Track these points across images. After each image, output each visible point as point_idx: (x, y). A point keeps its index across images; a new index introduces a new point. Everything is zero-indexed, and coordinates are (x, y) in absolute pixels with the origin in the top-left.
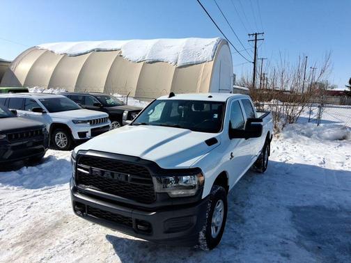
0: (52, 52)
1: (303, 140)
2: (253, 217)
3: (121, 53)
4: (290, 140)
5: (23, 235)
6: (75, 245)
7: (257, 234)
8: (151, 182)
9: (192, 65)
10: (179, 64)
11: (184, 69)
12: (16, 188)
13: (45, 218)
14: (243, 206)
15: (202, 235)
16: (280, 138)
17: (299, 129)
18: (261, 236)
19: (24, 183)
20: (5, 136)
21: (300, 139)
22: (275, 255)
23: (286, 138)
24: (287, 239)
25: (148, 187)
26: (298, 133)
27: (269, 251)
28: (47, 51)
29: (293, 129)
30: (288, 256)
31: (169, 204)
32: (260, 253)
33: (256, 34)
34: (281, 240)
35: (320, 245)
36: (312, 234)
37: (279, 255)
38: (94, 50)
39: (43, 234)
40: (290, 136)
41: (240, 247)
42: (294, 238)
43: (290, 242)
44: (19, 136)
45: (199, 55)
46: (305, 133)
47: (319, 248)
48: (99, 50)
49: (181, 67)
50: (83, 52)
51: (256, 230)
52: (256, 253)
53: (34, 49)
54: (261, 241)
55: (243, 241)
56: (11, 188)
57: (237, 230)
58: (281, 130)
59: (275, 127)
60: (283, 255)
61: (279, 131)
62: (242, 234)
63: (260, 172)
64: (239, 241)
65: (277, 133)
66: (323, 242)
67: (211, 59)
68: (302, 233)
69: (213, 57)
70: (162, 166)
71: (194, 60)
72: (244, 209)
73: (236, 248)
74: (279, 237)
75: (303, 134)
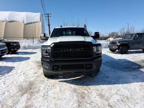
9: (31, 23)
10: (25, 22)
11: (28, 25)
33: (48, 14)
45: (34, 19)
49: (26, 24)
67: (40, 21)
71: (32, 21)
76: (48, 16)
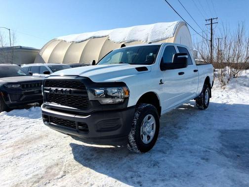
0: (65, 41)
1: (245, 89)
2: (186, 135)
3: (109, 37)
4: (234, 90)
5: (16, 142)
6: (47, 148)
7: (185, 145)
8: (86, 93)
10: (149, 41)
12: (23, 118)
13: (34, 134)
14: (180, 129)
15: (131, 138)
16: (226, 89)
17: (242, 82)
18: (188, 147)
19: (30, 115)
20: (19, 85)
21: (242, 89)
22: (196, 159)
23: (231, 89)
24: (210, 149)
25: (85, 97)
26: (241, 84)
27: (191, 156)
28: (62, 41)
29: (237, 81)
30: (207, 160)
31: (100, 109)
32: (183, 156)
33: (211, 19)
34: (204, 149)
35: (239, 154)
36: (235, 147)
37: (200, 158)
38: (91, 38)
39: (29, 142)
40: (234, 87)
41: (168, 153)
42: (217, 149)
43: (212, 151)
44: (29, 86)
45: (163, 34)
46: (247, 84)
47: (238, 156)
48: (94, 37)
50: (84, 39)
51: (185, 143)
52: (180, 156)
53: (54, 40)
54: (186, 150)
55: (172, 149)
56: (21, 118)
57: (170, 143)
58: (226, 83)
59: (222, 81)
60: (203, 159)
61: (225, 84)
62: (173, 145)
63: (201, 109)
64: (168, 149)
65: (223, 86)
66: (243, 153)
67: (172, 36)
68: (226, 146)
69: (174, 34)
70: (94, 80)
72: (181, 130)
73: (164, 153)
74: (204, 147)
75: (245, 85)
76: (212, 23)
